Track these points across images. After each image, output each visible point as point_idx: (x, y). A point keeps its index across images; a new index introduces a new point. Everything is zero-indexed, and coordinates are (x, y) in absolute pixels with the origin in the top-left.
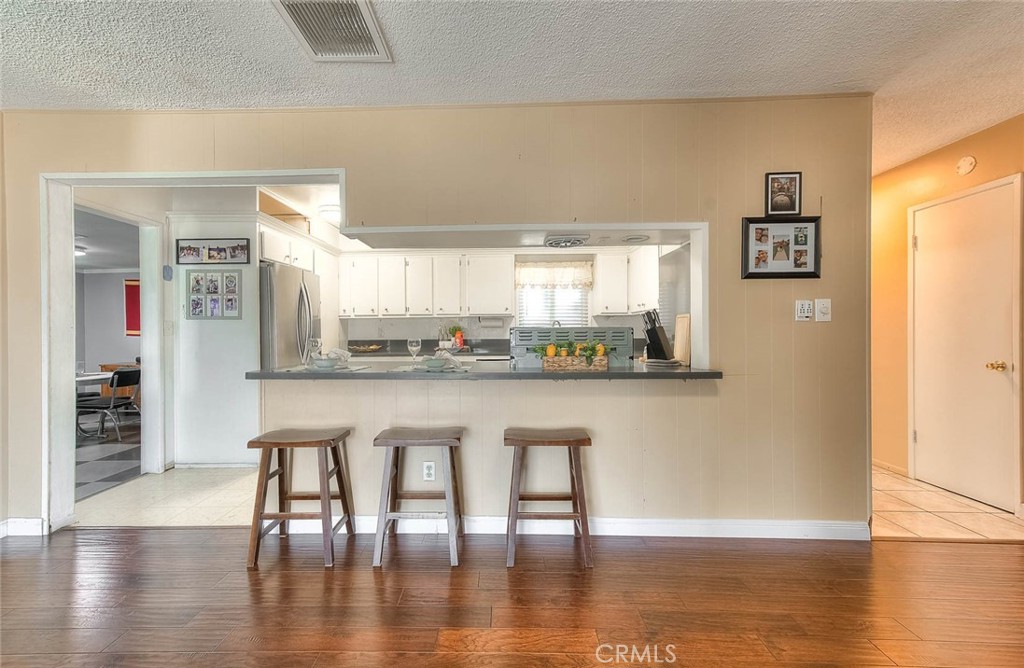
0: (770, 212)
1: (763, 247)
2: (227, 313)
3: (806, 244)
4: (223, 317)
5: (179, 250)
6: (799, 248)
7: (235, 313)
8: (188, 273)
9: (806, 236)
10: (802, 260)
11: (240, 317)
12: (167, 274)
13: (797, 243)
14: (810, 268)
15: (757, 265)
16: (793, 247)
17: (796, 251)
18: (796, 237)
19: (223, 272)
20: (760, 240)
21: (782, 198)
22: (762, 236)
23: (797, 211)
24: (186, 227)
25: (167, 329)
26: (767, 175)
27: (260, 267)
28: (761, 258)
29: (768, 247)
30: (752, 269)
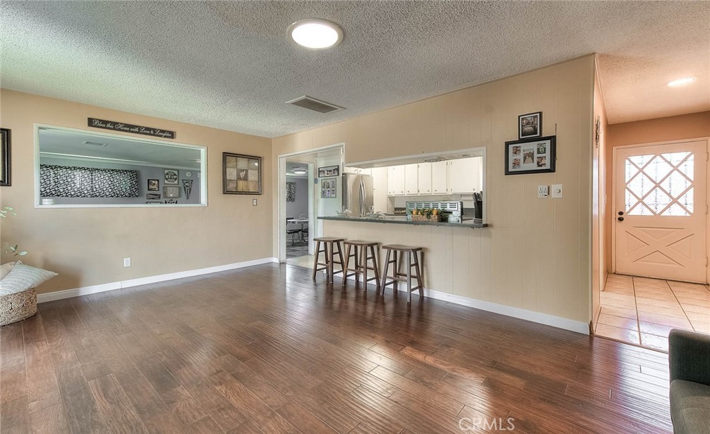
0: (521, 137)
1: (517, 157)
2: (332, 195)
3: (545, 153)
4: (331, 197)
5: (319, 171)
6: (540, 155)
7: (334, 195)
8: (322, 180)
9: (545, 149)
10: (543, 162)
11: (336, 197)
12: (316, 181)
13: (539, 152)
14: (548, 166)
15: (514, 167)
16: (536, 155)
17: (538, 158)
18: (538, 149)
19: (331, 179)
20: (515, 153)
21: (529, 128)
22: (516, 151)
23: (538, 135)
24: (321, 164)
25: (316, 202)
26: (519, 117)
27: (343, 177)
28: (516, 163)
29: (520, 157)
30: (511, 169)
